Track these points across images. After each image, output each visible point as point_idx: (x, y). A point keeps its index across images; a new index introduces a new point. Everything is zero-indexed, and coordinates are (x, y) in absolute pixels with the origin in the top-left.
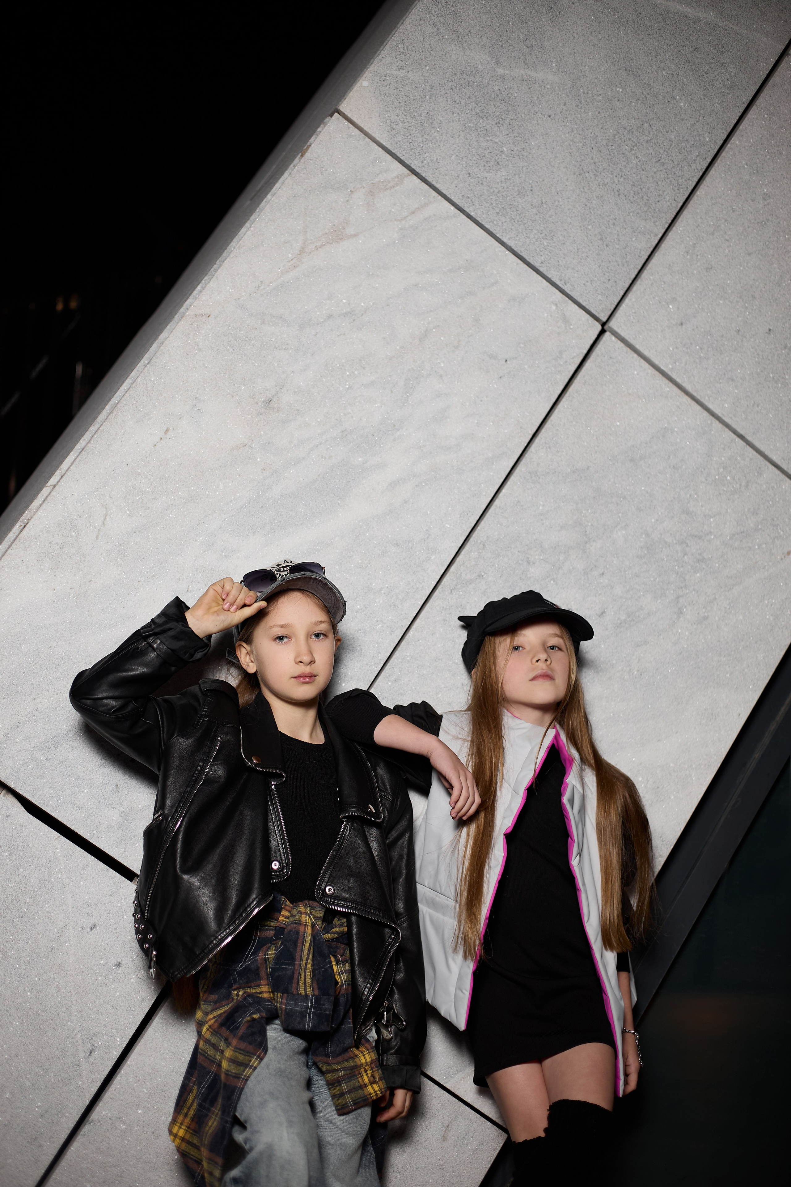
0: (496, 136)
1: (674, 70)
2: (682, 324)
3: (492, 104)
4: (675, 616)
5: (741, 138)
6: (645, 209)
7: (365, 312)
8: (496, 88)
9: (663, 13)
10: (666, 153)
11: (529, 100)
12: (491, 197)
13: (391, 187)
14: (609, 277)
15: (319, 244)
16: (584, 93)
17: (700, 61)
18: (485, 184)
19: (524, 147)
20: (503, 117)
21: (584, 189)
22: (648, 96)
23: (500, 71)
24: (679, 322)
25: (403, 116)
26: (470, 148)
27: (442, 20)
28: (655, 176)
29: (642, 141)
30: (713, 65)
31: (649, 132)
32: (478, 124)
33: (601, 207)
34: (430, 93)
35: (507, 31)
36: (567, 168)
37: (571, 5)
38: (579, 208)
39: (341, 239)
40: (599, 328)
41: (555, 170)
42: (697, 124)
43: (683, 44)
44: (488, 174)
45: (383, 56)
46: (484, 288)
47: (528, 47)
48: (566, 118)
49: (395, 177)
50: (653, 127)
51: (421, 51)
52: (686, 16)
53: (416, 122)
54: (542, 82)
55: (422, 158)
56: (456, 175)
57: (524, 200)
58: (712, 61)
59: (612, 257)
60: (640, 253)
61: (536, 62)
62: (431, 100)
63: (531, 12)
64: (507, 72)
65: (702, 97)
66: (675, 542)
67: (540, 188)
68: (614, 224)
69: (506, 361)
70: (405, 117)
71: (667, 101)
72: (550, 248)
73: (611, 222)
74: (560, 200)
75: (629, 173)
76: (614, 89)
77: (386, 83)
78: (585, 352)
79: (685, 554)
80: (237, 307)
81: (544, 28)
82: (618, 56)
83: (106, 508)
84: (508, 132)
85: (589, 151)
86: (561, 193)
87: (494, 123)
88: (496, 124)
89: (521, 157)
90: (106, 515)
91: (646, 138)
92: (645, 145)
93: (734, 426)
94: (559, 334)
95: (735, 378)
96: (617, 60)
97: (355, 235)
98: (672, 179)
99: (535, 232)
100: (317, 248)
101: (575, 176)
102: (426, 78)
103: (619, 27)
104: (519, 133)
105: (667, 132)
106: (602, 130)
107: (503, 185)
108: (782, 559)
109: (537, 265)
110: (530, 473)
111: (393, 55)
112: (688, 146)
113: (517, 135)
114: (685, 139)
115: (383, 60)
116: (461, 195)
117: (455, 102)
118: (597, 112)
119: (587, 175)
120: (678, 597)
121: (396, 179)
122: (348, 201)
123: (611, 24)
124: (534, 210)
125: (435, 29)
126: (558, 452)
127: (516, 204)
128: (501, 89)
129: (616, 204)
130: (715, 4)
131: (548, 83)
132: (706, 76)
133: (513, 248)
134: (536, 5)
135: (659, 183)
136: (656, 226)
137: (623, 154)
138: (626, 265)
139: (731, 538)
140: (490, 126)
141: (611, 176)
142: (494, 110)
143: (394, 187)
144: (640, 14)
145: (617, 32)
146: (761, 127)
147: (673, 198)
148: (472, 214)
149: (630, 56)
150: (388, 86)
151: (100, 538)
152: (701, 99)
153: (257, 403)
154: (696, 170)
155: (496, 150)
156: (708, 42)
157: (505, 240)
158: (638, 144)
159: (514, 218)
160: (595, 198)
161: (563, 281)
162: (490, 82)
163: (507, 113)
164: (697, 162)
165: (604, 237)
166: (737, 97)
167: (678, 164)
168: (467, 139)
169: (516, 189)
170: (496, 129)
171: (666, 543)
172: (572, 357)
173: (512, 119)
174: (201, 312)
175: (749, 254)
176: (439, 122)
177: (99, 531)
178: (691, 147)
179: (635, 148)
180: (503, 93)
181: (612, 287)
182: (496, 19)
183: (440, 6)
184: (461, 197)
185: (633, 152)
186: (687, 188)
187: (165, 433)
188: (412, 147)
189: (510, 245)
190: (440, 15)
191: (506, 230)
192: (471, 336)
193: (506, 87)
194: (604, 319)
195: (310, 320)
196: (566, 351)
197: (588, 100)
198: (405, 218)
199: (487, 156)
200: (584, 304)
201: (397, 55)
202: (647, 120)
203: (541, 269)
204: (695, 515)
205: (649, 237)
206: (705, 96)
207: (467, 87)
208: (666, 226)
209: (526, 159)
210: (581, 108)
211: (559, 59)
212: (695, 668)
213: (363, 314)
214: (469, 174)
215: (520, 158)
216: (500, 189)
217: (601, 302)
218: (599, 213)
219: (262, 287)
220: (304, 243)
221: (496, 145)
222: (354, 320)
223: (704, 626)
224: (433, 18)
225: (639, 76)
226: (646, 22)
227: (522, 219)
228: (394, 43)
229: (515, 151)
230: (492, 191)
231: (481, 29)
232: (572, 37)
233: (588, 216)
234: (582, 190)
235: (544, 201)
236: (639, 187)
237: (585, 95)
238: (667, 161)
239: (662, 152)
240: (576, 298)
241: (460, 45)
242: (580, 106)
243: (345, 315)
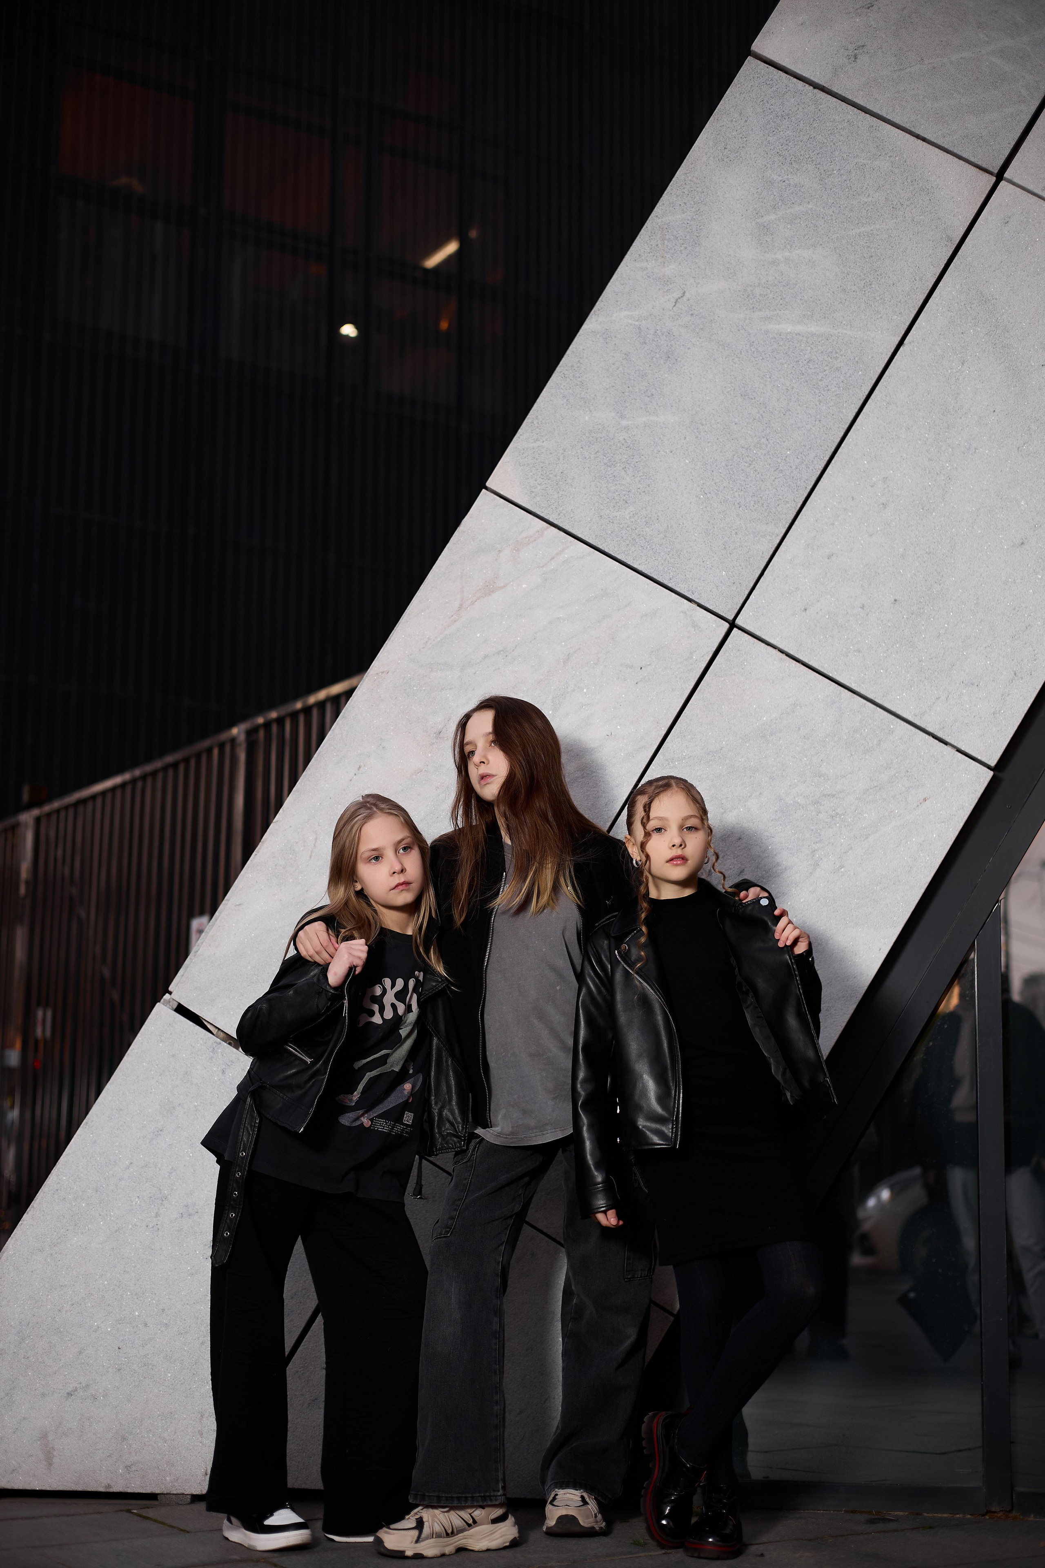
0: (623, 479)
1: (788, 385)
2: (806, 609)
3: (618, 453)
4: (812, 867)
5: (857, 433)
6: (766, 514)
7: (516, 648)
8: (621, 438)
9: (776, 336)
10: (783, 461)
11: (652, 443)
12: (622, 532)
13: (533, 541)
14: (733, 580)
15: (475, 598)
16: (703, 425)
17: (814, 371)
18: (615, 522)
19: (649, 483)
20: (629, 462)
21: (706, 508)
22: (764, 414)
23: (624, 423)
24: (802, 609)
25: (541, 480)
26: (601, 494)
27: (570, 391)
28: (774, 483)
29: (760, 455)
30: (827, 372)
31: (767, 446)
32: (607, 473)
33: (723, 521)
34: (562, 455)
35: (629, 387)
36: (689, 493)
37: (687, 350)
38: (702, 526)
39: (492, 592)
40: (726, 626)
41: (678, 497)
42: (814, 429)
43: (796, 360)
44: (618, 513)
45: (521, 434)
46: (619, 610)
47: (649, 397)
48: (687, 450)
49: (536, 532)
50: (770, 441)
51: (553, 422)
52: (799, 334)
53: (552, 482)
54: (663, 424)
55: (558, 511)
56: (589, 519)
57: (651, 529)
58: (826, 368)
59: (736, 563)
60: (763, 553)
61: (657, 408)
62: (564, 461)
63: (650, 366)
64: (630, 423)
65: (818, 404)
66: (808, 802)
67: (666, 515)
68: (736, 533)
69: (641, 668)
70: (542, 480)
71: (782, 415)
72: (677, 565)
73: (734, 532)
74: (685, 523)
75: (749, 486)
76: (731, 415)
77: (524, 455)
78: (714, 649)
79: (820, 812)
80: (410, 662)
81: (663, 377)
82: (733, 385)
83: (316, 834)
84: (634, 474)
85: (709, 474)
86: (685, 516)
87: (621, 468)
88: (623, 469)
89: (647, 492)
90: (316, 839)
91: (763, 452)
92: (763, 459)
93: (863, 692)
94: (689, 637)
95: (861, 649)
96: (733, 388)
97: (504, 586)
98: (791, 483)
99: (663, 554)
100: (473, 603)
101: (698, 499)
102: (560, 444)
103: (733, 359)
104: (643, 473)
105: (784, 442)
106: (721, 454)
107: (631, 520)
108: (918, 806)
109: (666, 582)
110: (667, 760)
111: (530, 430)
112: (805, 450)
113: (642, 474)
114: (802, 444)
115: (521, 437)
116: (594, 535)
117: (585, 458)
118: (716, 439)
119: (709, 495)
120: (814, 851)
121: (537, 534)
122: (496, 560)
123: (726, 358)
124: (661, 535)
125: (565, 400)
126: (692, 739)
127: (645, 533)
128: (626, 438)
129: (738, 515)
130: (827, 315)
131: (669, 424)
132: (820, 383)
133: (643, 571)
134: (654, 358)
135: (778, 489)
136: (777, 527)
137: (742, 470)
138: (749, 567)
139: (864, 793)
140: (618, 471)
141: (732, 492)
142: (620, 458)
143: (535, 540)
144: (753, 342)
145: (731, 364)
146: (878, 418)
147: (793, 499)
148: (606, 550)
149: (744, 382)
150: (526, 458)
151: (312, 857)
152: (816, 405)
153: (429, 735)
154: (814, 470)
155: (624, 491)
156: (822, 352)
157: (635, 566)
158: (756, 459)
159: (643, 545)
160: (717, 514)
161: (691, 592)
162: (616, 434)
163: (632, 457)
164: (815, 462)
165: (727, 546)
166: (853, 395)
167: (797, 468)
168: (597, 487)
169: (644, 520)
170: (623, 473)
171: (800, 805)
172: (701, 655)
173: (637, 462)
174: (381, 671)
175: (871, 536)
176: (572, 478)
177: (312, 852)
178: (808, 450)
179: (754, 463)
180: (628, 441)
181: (737, 588)
182: (618, 379)
183: (568, 380)
184: (594, 537)
185: (752, 466)
186: (806, 488)
187: (358, 770)
188: (550, 504)
189: (640, 569)
190: (569, 388)
191: (636, 557)
192: (609, 652)
193: (630, 435)
194: (731, 618)
195: (470, 662)
196: (696, 651)
197: (707, 430)
198: (546, 564)
199: (616, 498)
200: (711, 608)
201: (532, 431)
202: (764, 436)
203: (670, 585)
204: (828, 777)
205: (771, 538)
206: (820, 401)
207: (596, 443)
208: (787, 526)
209: (652, 493)
210: (701, 439)
211: (677, 401)
212: (834, 912)
213: (513, 650)
214: (601, 516)
215: (646, 494)
216: (629, 523)
217: (727, 603)
218: (722, 526)
219: (430, 642)
220: (462, 600)
221: (623, 487)
222: (507, 656)
223: (840, 874)
224: (562, 391)
225: (755, 398)
226: (759, 349)
227: (650, 545)
228: (530, 421)
229: (641, 488)
230: (621, 526)
231: (605, 391)
232: (689, 379)
233: (712, 531)
234: (705, 509)
235: (669, 526)
236: (759, 496)
237: (704, 426)
238: (785, 468)
239: (779, 461)
240: (703, 604)
241: (587, 409)
242: (700, 436)
243: (498, 653)
